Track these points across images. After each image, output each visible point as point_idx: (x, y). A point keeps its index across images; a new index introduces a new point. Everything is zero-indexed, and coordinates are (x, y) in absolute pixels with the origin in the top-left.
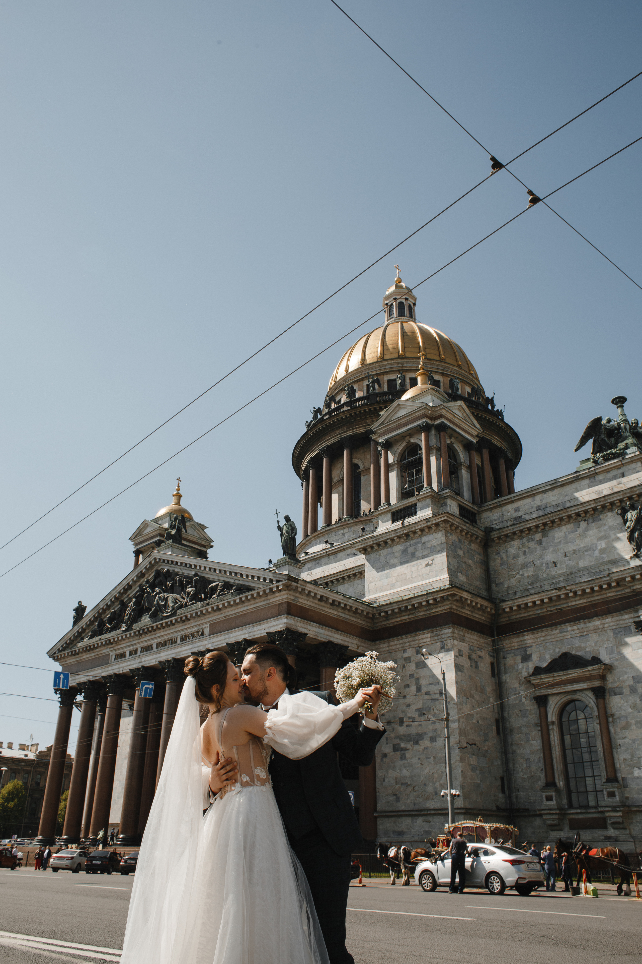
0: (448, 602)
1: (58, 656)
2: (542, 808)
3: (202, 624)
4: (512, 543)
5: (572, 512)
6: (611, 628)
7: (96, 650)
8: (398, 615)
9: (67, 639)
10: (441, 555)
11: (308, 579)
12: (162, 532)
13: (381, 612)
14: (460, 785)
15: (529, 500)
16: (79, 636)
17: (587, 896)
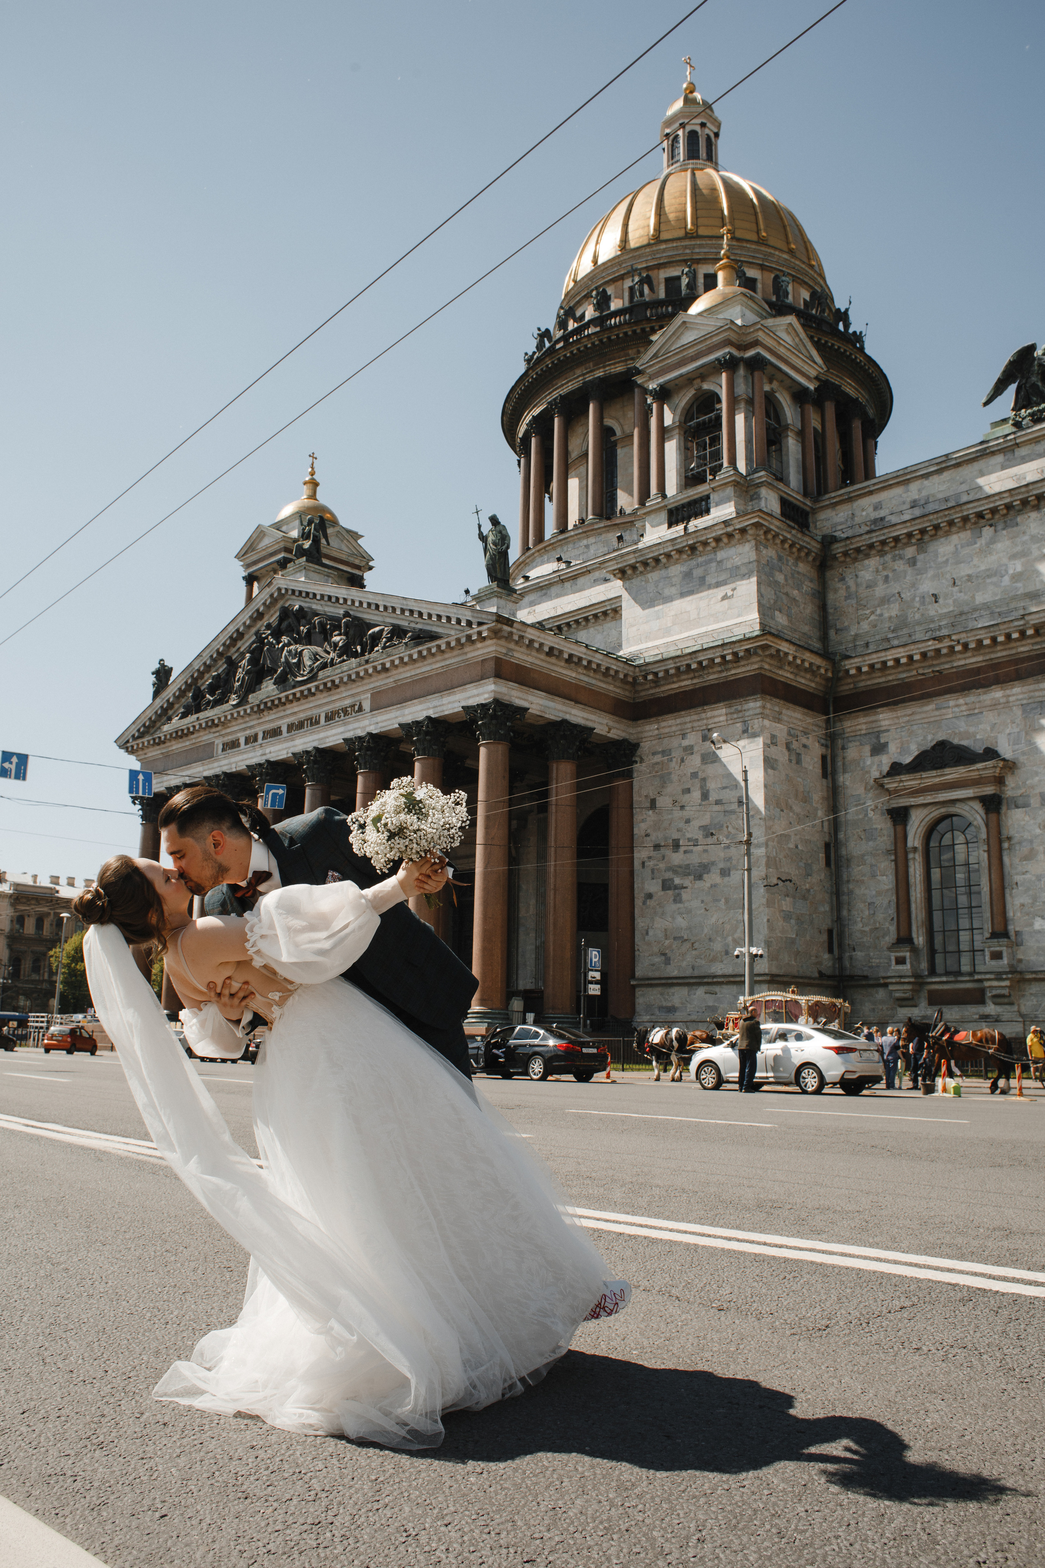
0: (755, 659)
1: (132, 747)
2: (889, 974)
3: (358, 694)
4: (866, 562)
5: (971, 510)
6: (1018, 703)
7: (192, 736)
8: (675, 679)
9: (145, 719)
10: (748, 581)
11: (530, 620)
12: (289, 545)
13: (647, 674)
14: (765, 941)
15: (898, 491)
16: (164, 714)
17: (945, 1095)
